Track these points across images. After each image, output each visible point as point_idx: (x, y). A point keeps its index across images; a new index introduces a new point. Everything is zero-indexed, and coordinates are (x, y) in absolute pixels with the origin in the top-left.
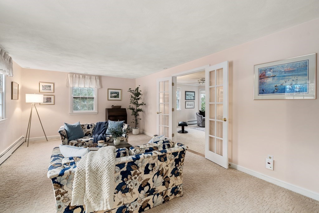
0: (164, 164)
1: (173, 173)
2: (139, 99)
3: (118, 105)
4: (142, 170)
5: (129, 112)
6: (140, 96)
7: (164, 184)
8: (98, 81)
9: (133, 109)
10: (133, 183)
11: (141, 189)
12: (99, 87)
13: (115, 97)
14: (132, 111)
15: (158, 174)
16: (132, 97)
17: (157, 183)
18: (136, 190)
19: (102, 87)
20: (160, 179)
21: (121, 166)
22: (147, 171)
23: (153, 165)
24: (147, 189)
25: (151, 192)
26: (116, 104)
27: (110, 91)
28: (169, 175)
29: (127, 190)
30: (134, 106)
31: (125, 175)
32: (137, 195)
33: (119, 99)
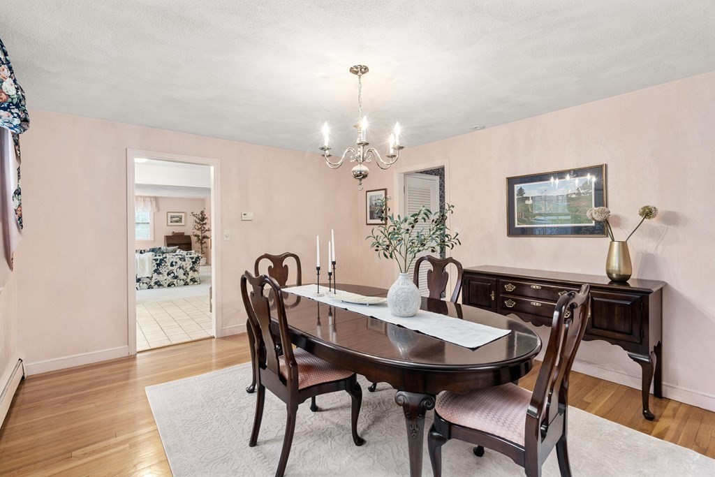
0: (184, 263)
1: (191, 269)
2: (205, 224)
3: (180, 232)
4: (169, 264)
5: (194, 239)
6: (206, 221)
7: (184, 274)
8: (154, 203)
9: (198, 236)
10: (164, 270)
11: (168, 274)
12: (156, 210)
13: (177, 222)
14: (196, 238)
15: (180, 268)
16: (196, 222)
17: (180, 273)
18: (165, 274)
19: (159, 210)
20: (182, 271)
21: (156, 260)
22: (172, 265)
23: (176, 263)
24: (172, 275)
25: (176, 277)
26: (178, 230)
27: (169, 214)
28: (188, 270)
29: (159, 273)
30: (199, 233)
31: (158, 265)
32: (166, 277)
33: (183, 223)
